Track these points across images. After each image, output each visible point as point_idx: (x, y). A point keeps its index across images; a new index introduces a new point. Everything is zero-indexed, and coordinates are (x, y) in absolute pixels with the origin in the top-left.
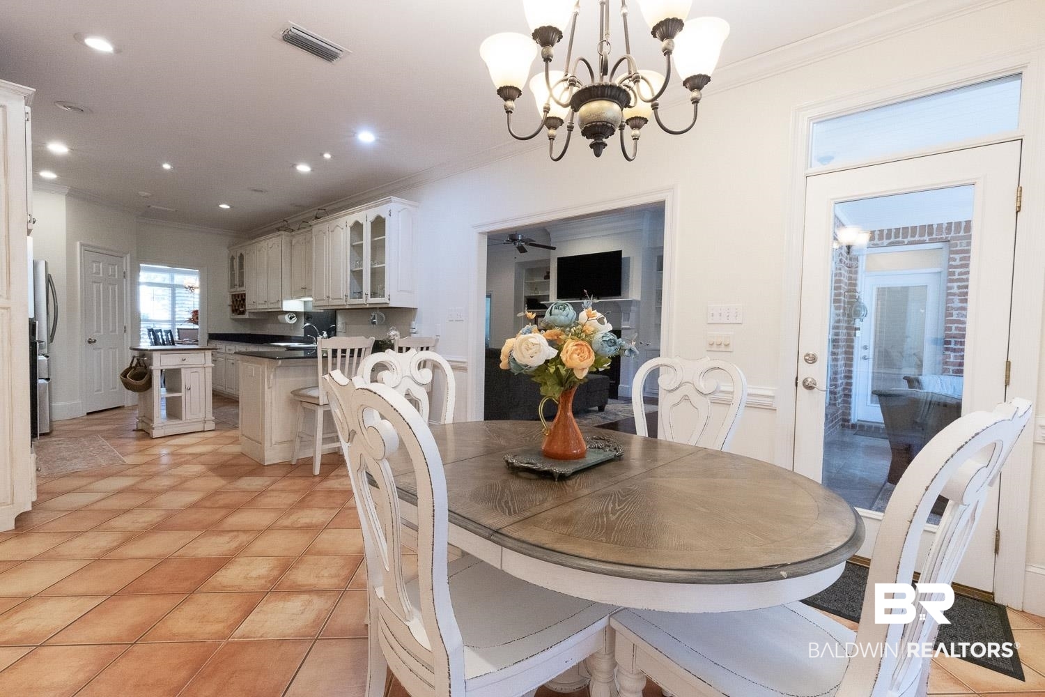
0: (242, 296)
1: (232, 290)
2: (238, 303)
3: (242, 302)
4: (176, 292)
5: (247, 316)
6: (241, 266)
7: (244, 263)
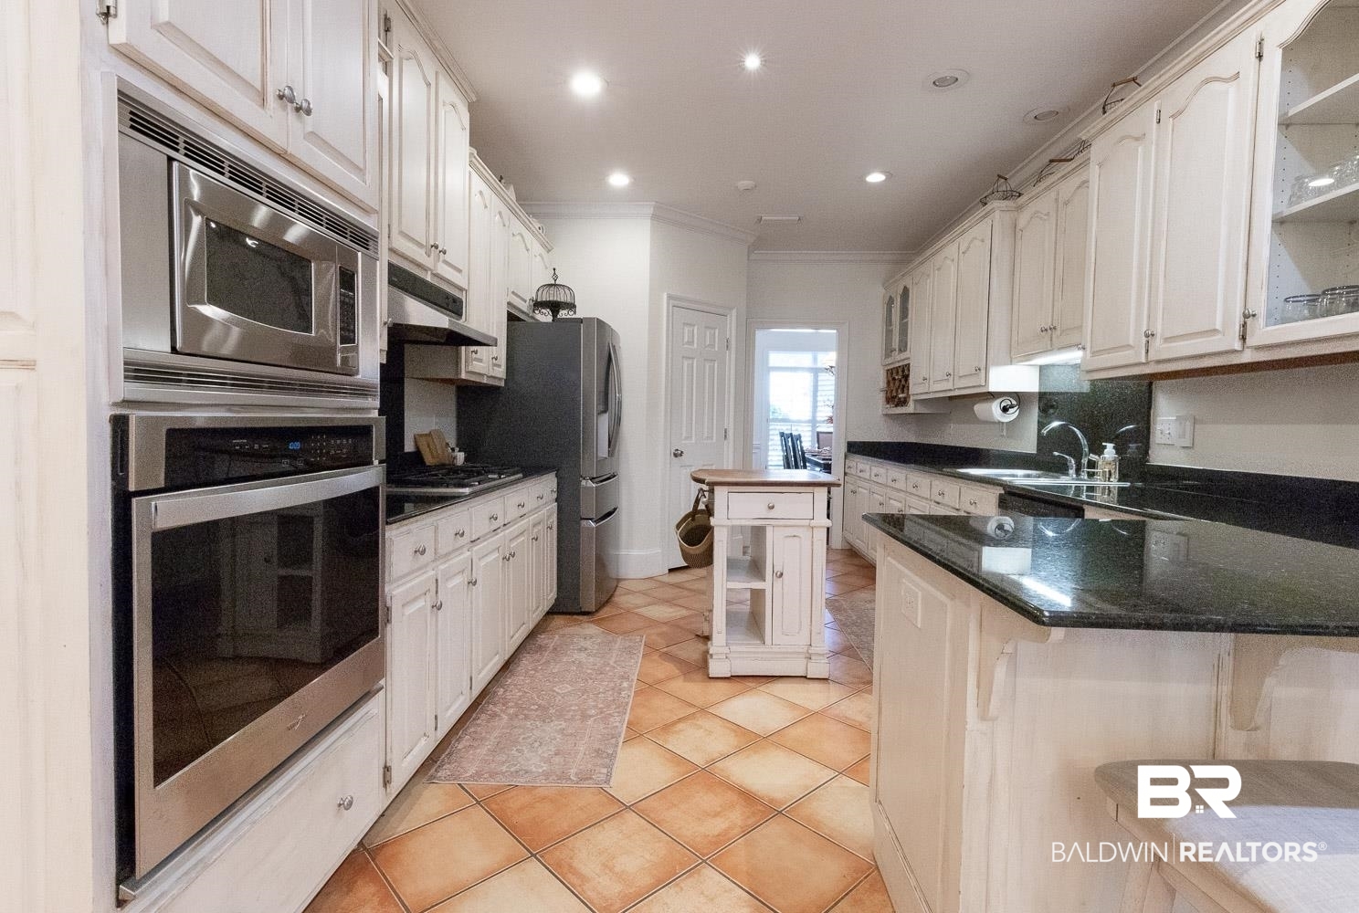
0: (903, 371)
1: (890, 360)
2: (898, 382)
3: (903, 382)
4: (819, 378)
5: (910, 408)
6: (904, 313)
7: (910, 306)
